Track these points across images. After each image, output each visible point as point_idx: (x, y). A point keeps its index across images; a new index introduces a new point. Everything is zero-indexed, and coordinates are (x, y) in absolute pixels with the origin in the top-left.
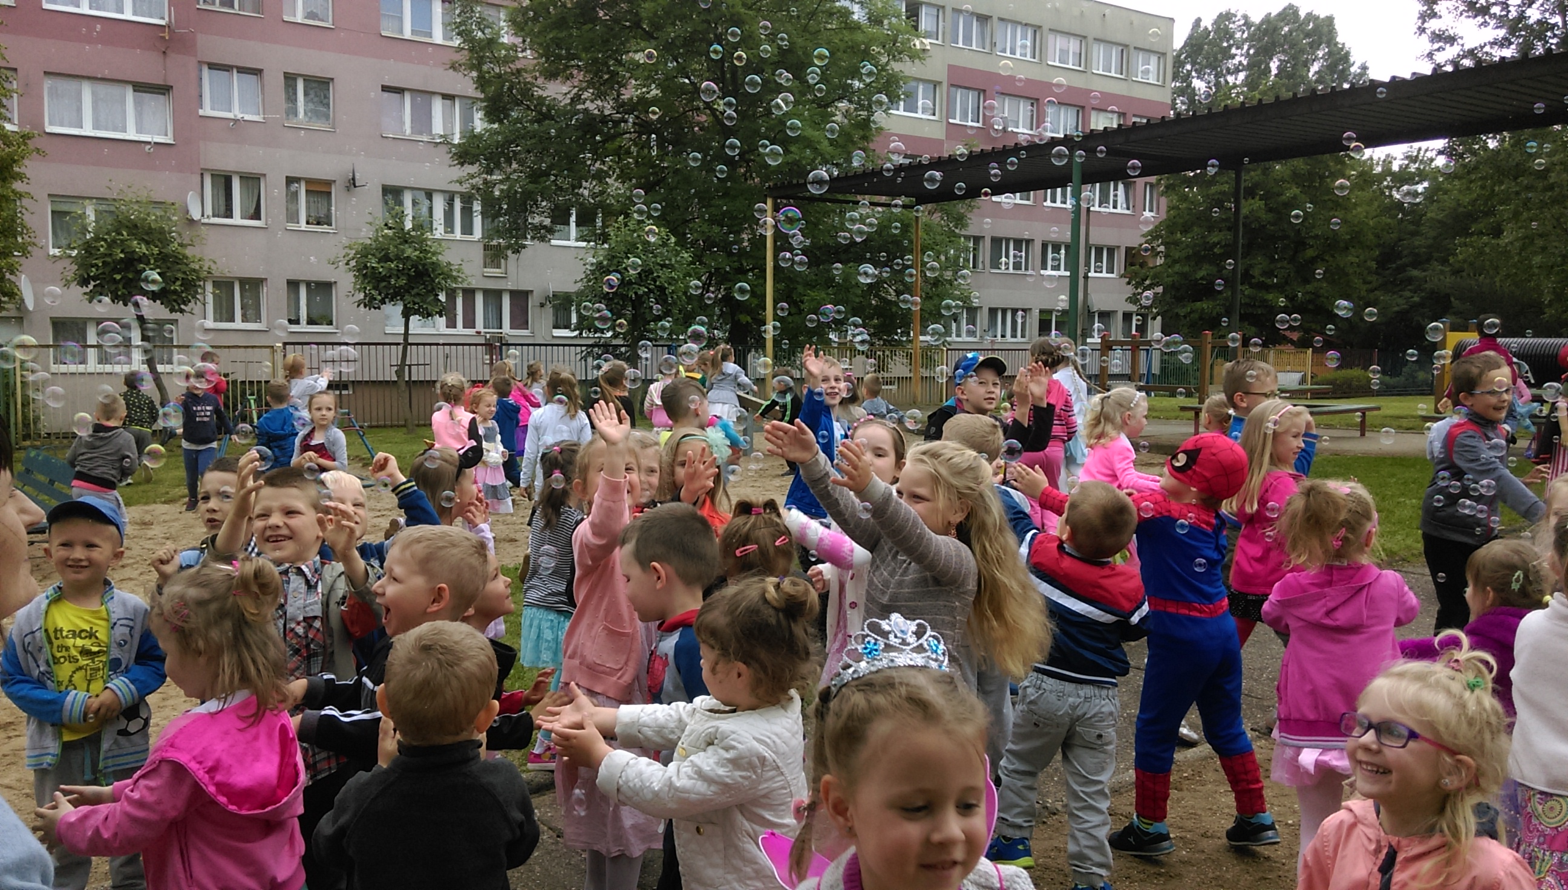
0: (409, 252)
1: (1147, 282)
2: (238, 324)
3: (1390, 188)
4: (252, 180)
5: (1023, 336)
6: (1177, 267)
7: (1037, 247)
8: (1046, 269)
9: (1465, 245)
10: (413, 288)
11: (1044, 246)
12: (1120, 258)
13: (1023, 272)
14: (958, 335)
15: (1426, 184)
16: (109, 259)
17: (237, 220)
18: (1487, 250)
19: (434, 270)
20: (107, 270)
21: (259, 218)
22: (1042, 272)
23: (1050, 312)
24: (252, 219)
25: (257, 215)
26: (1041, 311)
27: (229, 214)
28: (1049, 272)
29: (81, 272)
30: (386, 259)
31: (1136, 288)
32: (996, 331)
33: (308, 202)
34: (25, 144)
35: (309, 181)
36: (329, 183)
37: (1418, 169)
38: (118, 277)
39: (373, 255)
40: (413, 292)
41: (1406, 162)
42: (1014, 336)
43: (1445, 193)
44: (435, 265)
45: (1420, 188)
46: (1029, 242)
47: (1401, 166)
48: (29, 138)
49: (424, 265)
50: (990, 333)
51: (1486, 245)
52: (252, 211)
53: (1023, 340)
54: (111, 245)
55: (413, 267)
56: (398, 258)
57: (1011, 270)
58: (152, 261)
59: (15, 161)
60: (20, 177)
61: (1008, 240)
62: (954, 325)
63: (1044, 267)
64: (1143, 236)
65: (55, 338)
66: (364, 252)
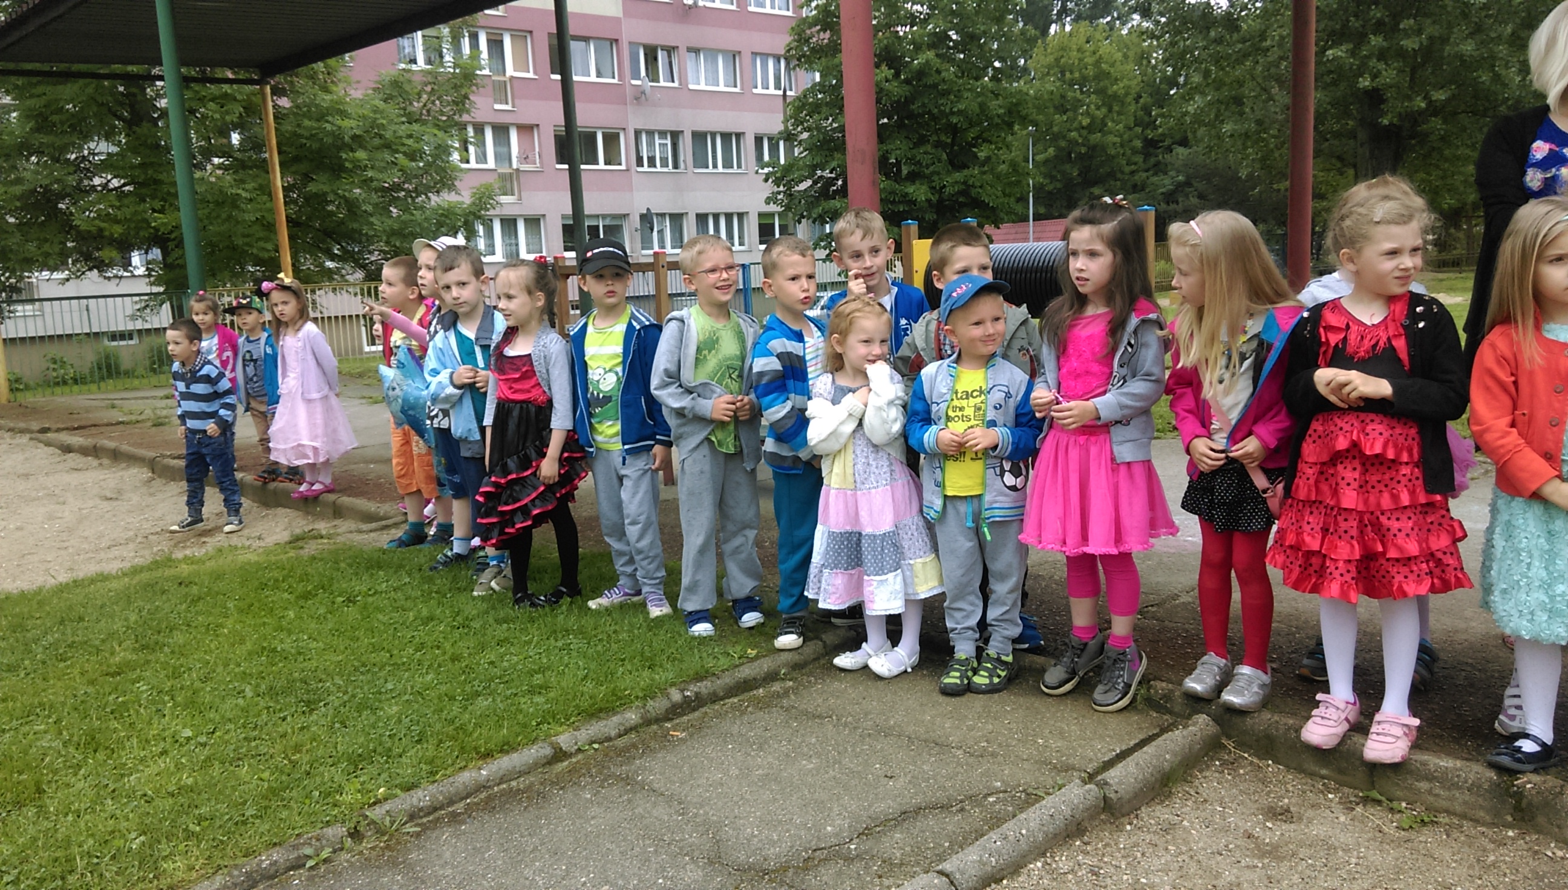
7: (749, 142)
11: (759, 140)
13: (735, 170)
26: (762, 216)
46: (739, 136)
53: (742, 248)
57: (720, 169)
61: (713, 135)
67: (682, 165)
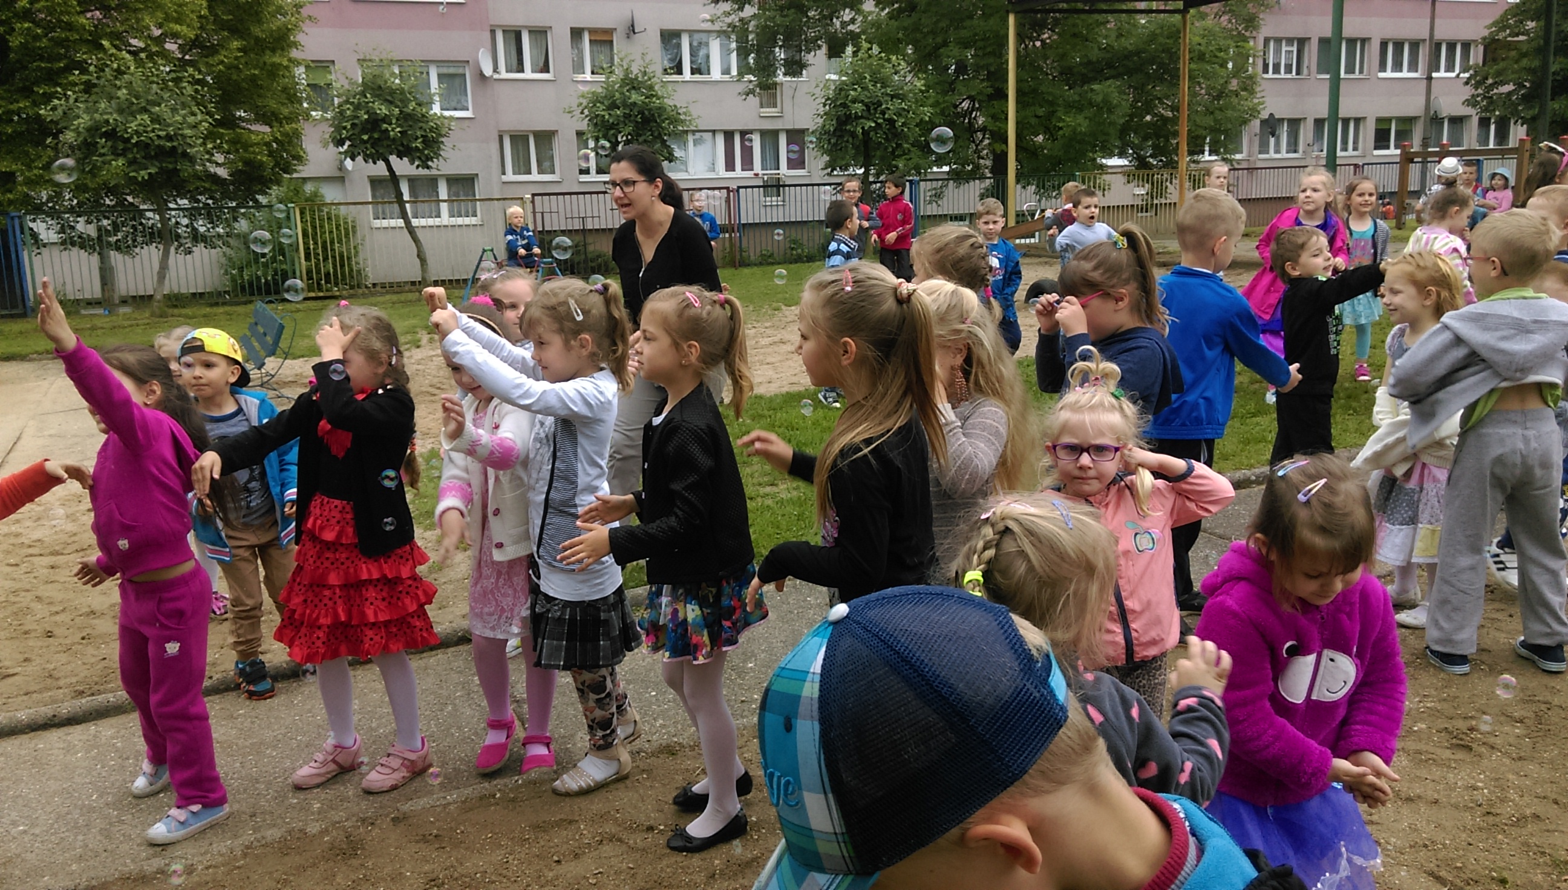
0: (635, 97)
2: (535, 176)
4: (540, 33)
5: (1355, 149)
6: (1525, 62)
7: (1375, 47)
8: (1385, 71)
10: (641, 135)
11: (1384, 45)
12: (1477, 54)
13: (1357, 75)
14: (1277, 151)
16: (356, 121)
17: (528, 74)
19: (659, 116)
20: (356, 131)
21: (548, 72)
22: (1381, 75)
23: (1389, 120)
24: (541, 72)
25: (546, 69)
26: (1379, 120)
27: (521, 69)
28: (1389, 74)
29: (335, 134)
30: (613, 106)
32: (1322, 144)
33: (591, 51)
34: (299, 13)
35: (592, 31)
36: (610, 32)
38: (365, 137)
39: (602, 103)
40: (641, 139)
42: (1345, 149)
44: (661, 109)
46: (1364, 41)
48: (301, 7)
49: (650, 110)
50: (1316, 148)
52: (541, 64)
53: (1355, 153)
54: (357, 107)
55: (639, 113)
56: (625, 105)
58: (394, 121)
59: (289, 30)
60: (295, 44)
62: (1272, 140)
63: (1383, 67)
64: (1488, 27)
65: (374, 196)
66: (596, 100)
67: (1305, 71)
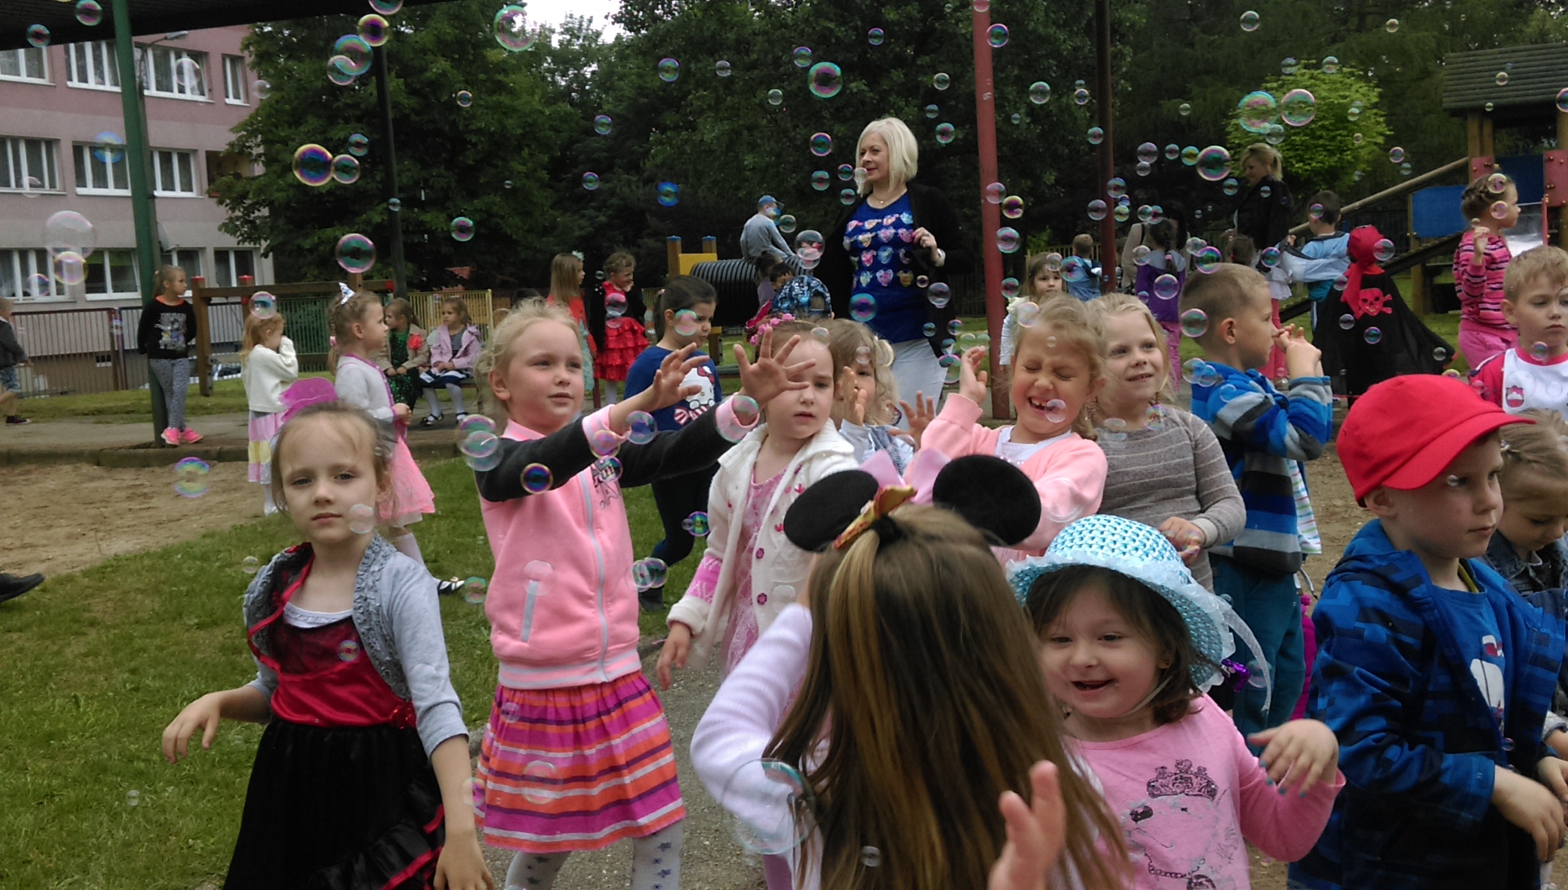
1: (248, 202)
3: (552, 72)
5: (59, 291)
7: (65, 153)
8: (85, 186)
9: (662, 143)
11: (78, 150)
12: (199, 169)
15: (594, 67)
18: (688, 149)
22: (81, 191)
26: (85, 251)
28: (90, 190)
31: (233, 209)
32: (13, 286)
37: (582, 46)
41: (568, 37)
43: (621, 79)
45: (588, 71)
46: (50, 143)
47: (561, 43)
51: (686, 142)
57: (26, 189)
61: (15, 141)
63: (81, 181)
